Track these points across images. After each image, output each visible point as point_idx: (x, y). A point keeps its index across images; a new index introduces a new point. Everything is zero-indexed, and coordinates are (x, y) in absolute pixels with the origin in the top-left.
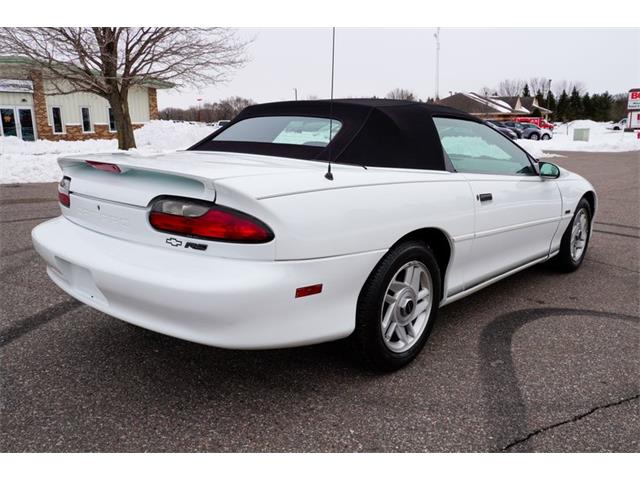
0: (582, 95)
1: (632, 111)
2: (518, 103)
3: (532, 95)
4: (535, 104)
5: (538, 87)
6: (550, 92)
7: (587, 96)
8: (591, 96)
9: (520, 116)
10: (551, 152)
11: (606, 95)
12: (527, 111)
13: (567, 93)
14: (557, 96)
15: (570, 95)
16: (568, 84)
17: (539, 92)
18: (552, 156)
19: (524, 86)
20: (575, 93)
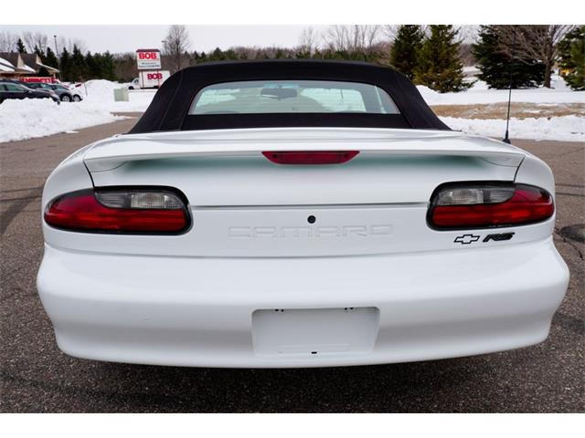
0: (84, 54)
1: (142, 71)
2: (20, 61)
3: (29, 52)
4: (39, 62)
5: (34, 43)
6: (49, 49)
7: (89, 55)
8: (93, 54)
9: (26, 75)
10: (119, 114)
11: (107, 54)
12: (33, 70)
13: (68, 51)
14: (57, 53)
15: (71, 52)
16: (67, 41)
17: (36, 48)
18: (122, 118)
19: (16, 41)
20: (76, 51)
